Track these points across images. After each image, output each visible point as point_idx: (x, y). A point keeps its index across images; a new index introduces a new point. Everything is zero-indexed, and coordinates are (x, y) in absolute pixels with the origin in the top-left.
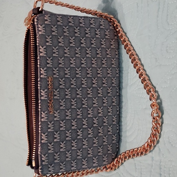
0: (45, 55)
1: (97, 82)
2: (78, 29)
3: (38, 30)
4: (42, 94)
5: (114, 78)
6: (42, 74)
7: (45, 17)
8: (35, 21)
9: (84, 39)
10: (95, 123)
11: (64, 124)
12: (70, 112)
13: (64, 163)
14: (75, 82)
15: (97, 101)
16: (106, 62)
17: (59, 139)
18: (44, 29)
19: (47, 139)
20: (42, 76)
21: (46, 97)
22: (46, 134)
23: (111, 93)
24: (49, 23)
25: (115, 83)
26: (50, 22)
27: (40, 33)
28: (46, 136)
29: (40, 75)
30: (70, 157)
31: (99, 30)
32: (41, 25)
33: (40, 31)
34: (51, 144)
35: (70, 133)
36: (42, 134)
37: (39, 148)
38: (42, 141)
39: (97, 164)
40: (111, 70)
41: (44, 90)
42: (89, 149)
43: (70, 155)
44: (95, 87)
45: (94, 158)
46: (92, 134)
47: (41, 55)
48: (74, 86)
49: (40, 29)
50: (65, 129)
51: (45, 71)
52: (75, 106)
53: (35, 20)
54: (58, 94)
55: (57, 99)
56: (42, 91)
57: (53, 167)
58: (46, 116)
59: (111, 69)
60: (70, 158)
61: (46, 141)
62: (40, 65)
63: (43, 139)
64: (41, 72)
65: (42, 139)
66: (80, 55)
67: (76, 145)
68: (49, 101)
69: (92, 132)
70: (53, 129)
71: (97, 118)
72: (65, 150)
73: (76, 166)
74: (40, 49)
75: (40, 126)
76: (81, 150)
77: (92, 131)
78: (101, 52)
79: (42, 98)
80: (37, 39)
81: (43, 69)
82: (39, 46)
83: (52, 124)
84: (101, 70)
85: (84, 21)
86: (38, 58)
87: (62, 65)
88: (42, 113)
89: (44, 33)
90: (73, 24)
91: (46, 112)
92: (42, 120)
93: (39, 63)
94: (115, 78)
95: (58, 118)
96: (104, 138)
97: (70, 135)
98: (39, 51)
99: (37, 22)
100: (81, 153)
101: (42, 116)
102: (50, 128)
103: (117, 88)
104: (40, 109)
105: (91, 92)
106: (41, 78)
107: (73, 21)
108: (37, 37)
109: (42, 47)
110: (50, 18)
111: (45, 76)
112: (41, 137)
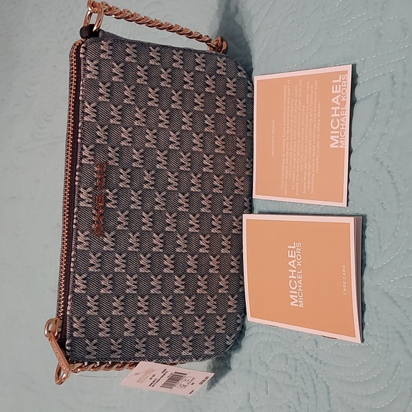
0: (94, 120)
1: (200, 183)
2: (169, 73)
3: (85, 69)
4: (81, 196)
5: (239, 178)
6: (85, 157)
7: (102, 45)
8: (81, 52)
9: (180, 93)
10: (191, 266)
11: (124, 261)
12: (137, 237)
13: (120, 341)
14: (153, 178)
15: (198, 222)
16: (224, 143)
17: (111, 289)
18: (97, 68)
19: (85, 287)
20: (83, 161)
21: (88, 203)
22: (84, 276)
23: (230, 207)
24: (107, 57)
25: (242, 189)
26: (111, 55)
27: (88, 76)
28: (83, 279)
29: (81, 159)
30: (133, 330)
31: (214, 77)
32: (92, 61)
33: (90, 72)
34: (92, 297)
35: (134, 280)
36: (77, 276)
37: (69, 303)
38: (76, 290)
39: (190, 351)
40: (233, 161)
41: (85, 189)
42: (174, 318)
43: (133, 327)
44: (196, 192)
45: (184, 339)
46: (183, 287)
47: (85, 119)
48: (151, 186)
49: (88, 68)
50: (124, 271)
51: (90, 150)
52: (150, 227)
53: (82, 50)
54: (114, 199)
55: (113, 208)
56: (82, 190)
57: (94, 345)
58: (86, 241)
59: (233, 158)
60: (133, 332)
61: (83, 289)
62: (81, 139)
63: (78, 286)
64: (84, 154)
65: (75, 286)
66: (168, 124)
67: (146, 305)
68: (94, 212)
69: (182, 284)
70: (99, 268)
71: (196, 256)
72: (122, 313)
73: (144, 350)
74: (84, 107)
75: (73, 260)
76: (157, 319)
77: (183, 283)
78: (213, 122)
79: (82, 204)
80: (81, 88)
81: (87, 147)
82: (83, 102)
83: (99, 258)
84: (211, 159)
85: (182, 57)
86: (80, 124)
87: (128, 142)
88: (79, 233)
89: (96, 78)
90: (159, 61)
91: (86, 233)
92: (78, 247)
93: (79, 136)
94: (243, 179)
95: (112, 247)
96: (209, 301)
97: (134, 284)
98: (83, 112)
99: (84, 54)
100: (157, 324)
101: (79, 240)
102: (93, 265)
103: (246, 199)
104: (76, 224)
105: (186, 202)
106: (81, 164)
107: (160, 56)
108: (82, 83)
109: (90, 104)
110: (111, 47)
111: (89, 160)
112: (75, 282)
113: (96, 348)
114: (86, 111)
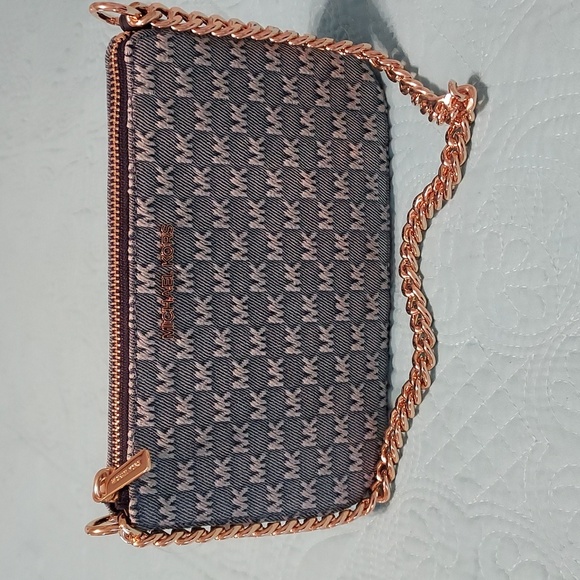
0: (152, 160)
1: (316, 247)
2: (261, 81)
3: (133, 80)
4: (139, 277)
5: (372, 235)
6: (142, 217)
7: (158, 40)
8: (126, 53)
9: (278, 110)
10: (308, 375)
11: (209, 373)
12: (227, 336)
13: (209, 495)
14: (246, 243)
15: (315, 306)
16: (347, 183)
17: (191, 418)
18: (152, 77)
19: (152, 416)
20: (139, 223)
21: (150, 288)
22: (150, 400)
23: (362, 281)
24: (167, 60)
25: (377, 251)
26: (172, 56)
27: (139, 90)
28: (149, 405)
29: (135, 220)
30: (228, 476)
31: (327, 83)
32: (144, 67)
33: (140, 84)
34: (165, 432)
35: (226, 401)
36: (139, 401)
37: (130, 443)
38: (139, 423)
39: (313, 502)
40: (361, 210)
41: (144, 266)
42: (287, 455)
43: (228, 472)
44: (310, 261)
45: (304, 484)
46: (298, 407)
47: (138, 158)
48: (243, 255)
49: (139, 78)
50: (209, 388)
51: (149, 206)
52: (244, 319)
53: (127, 50)
54: (189, 279)
55: (187, 294)
56: (139, 268)
57: (172, 504)
58: (150, 346)
59: (362, 206)
60: (228, 480)
61: (150, 421)
62: (134, 189)
63: (142, 416)
64: (139, 212)
65: (138, 417)
66: (263, 160)
67: (245, 438)
68: (159, 300)
69: (297, 403)
70: (172, 386)
71: (315, 359)
72: (210, 453)
73: (246, 506)
74: (135, 139)
75: (131, 376)
76: (262, 457)
77: (298, 400)
78: (330, 152)
79: (140, 290)
80: (129, 110)
81: (144, 201)
82: (134, 131)
83: (171, 371)
84: (329, 210)
85: (278, 55)
86: (130, 167)
87: (205, 191)
88: (139, 334)
89: (151, 93)
90: (244, 63)
91: (150, 334)
92: (139, 356)
93: (131, 184)
94: (377, 236)
95: (190, 353)
96: (337, 424)
97: (226, 407)
98: (134, 147)
99: (130, 56)
100: (263, 465)
101: (139, 345)
102: (162, 382)
103: (383, 267)
104: (133, 322)
105: (296, 277)
106: (136, 228)
107: (246, 55)
108: (129, 101)
109: (144, 134)
110: (172, 45)
111: (148, 221)
112: (136, 410)
113: (174, 508)
114: (139, 145)
